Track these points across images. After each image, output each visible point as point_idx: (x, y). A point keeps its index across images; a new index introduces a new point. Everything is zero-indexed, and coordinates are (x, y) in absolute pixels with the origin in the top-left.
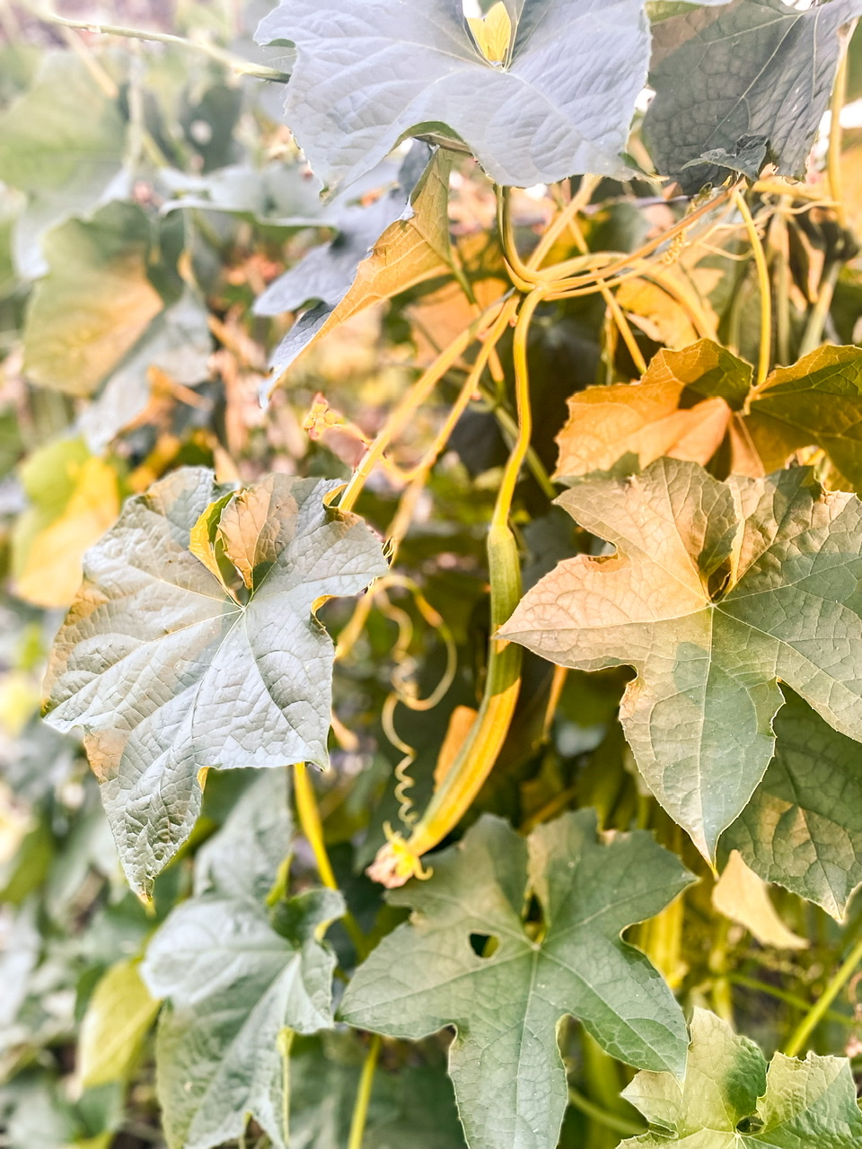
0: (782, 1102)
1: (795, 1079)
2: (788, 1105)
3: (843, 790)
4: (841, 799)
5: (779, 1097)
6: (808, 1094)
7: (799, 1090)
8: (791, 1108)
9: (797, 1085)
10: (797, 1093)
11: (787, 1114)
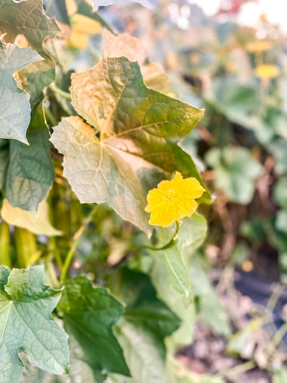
0: (20, 286)
1: (24, 277)
2: (23, 287)
3: (40, 169)
4: (39, 173)
5: (18, 284)
6: (30, 281)
7: (26, 280)
8: (24, 287)
9: (25, 279)
10: (25, 281)
11: (23, 290)
